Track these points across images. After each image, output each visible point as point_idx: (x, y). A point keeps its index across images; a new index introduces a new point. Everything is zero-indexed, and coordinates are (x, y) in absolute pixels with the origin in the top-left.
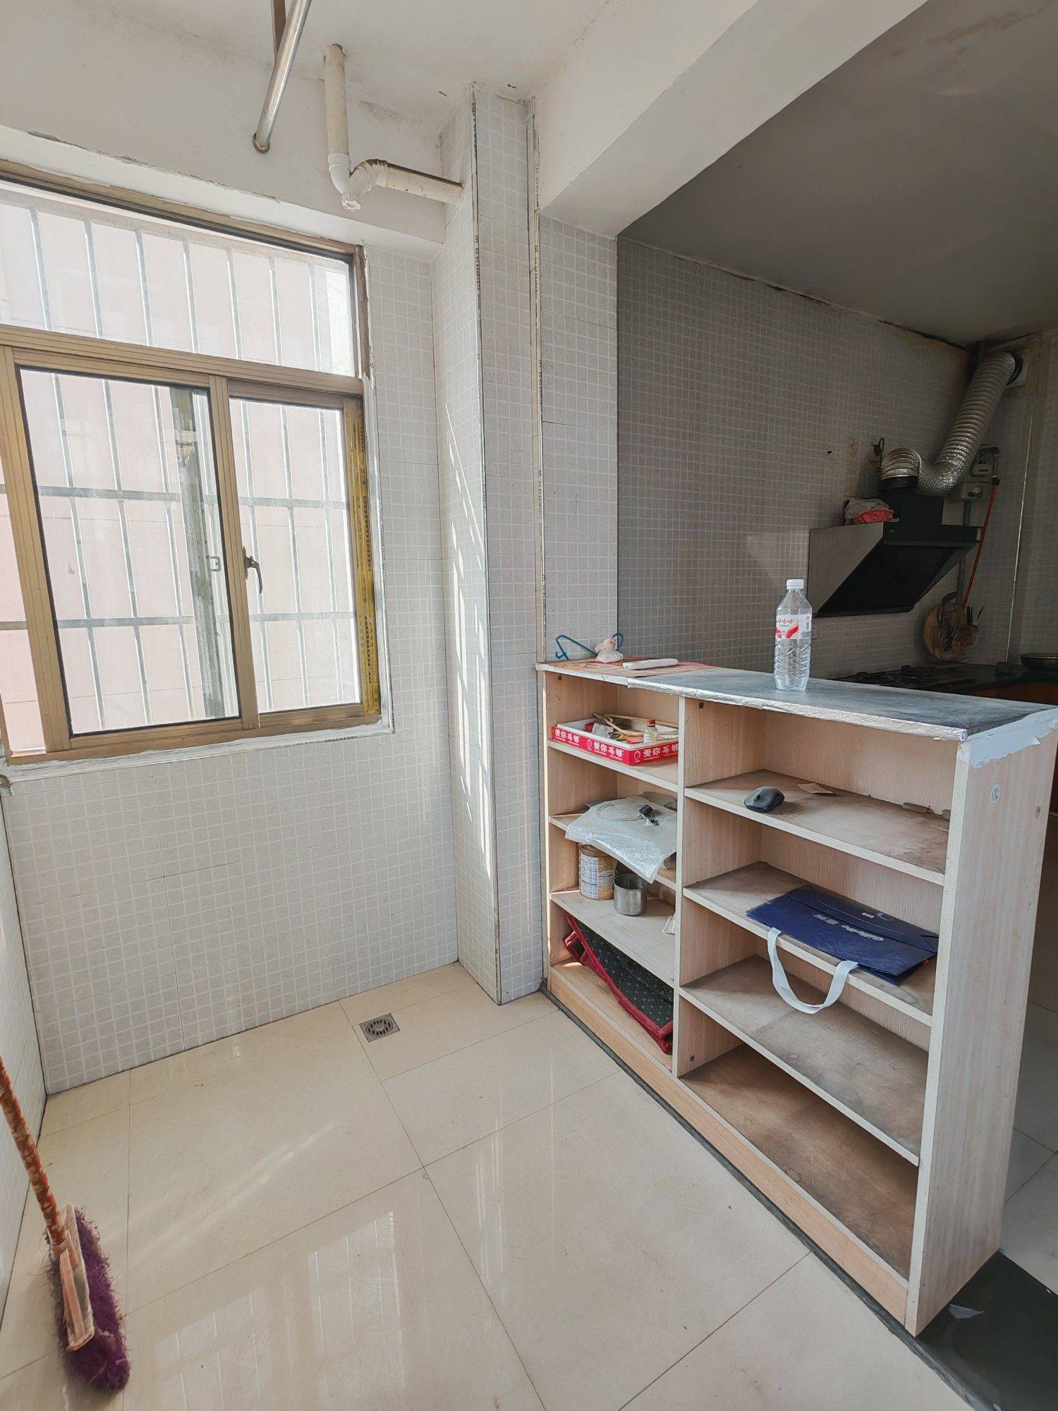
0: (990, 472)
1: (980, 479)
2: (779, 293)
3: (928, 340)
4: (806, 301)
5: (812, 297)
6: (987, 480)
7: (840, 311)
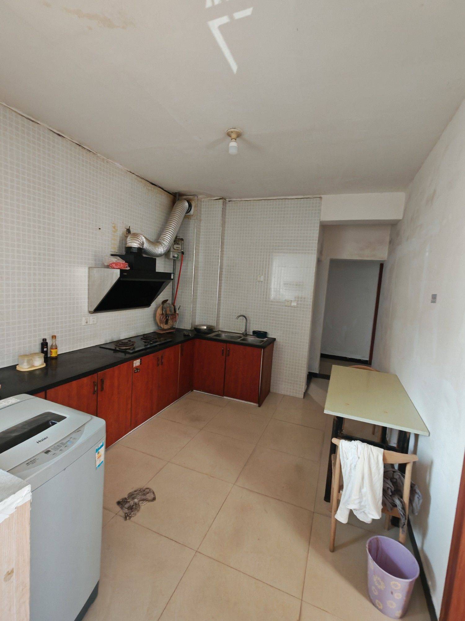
0: (180, 249)
1: (177, 251)
2: (60, 137)
3: (153, 186)
4: (80, 148)
5: (84, 147)
6: (180, 251)
7: (103, 159)
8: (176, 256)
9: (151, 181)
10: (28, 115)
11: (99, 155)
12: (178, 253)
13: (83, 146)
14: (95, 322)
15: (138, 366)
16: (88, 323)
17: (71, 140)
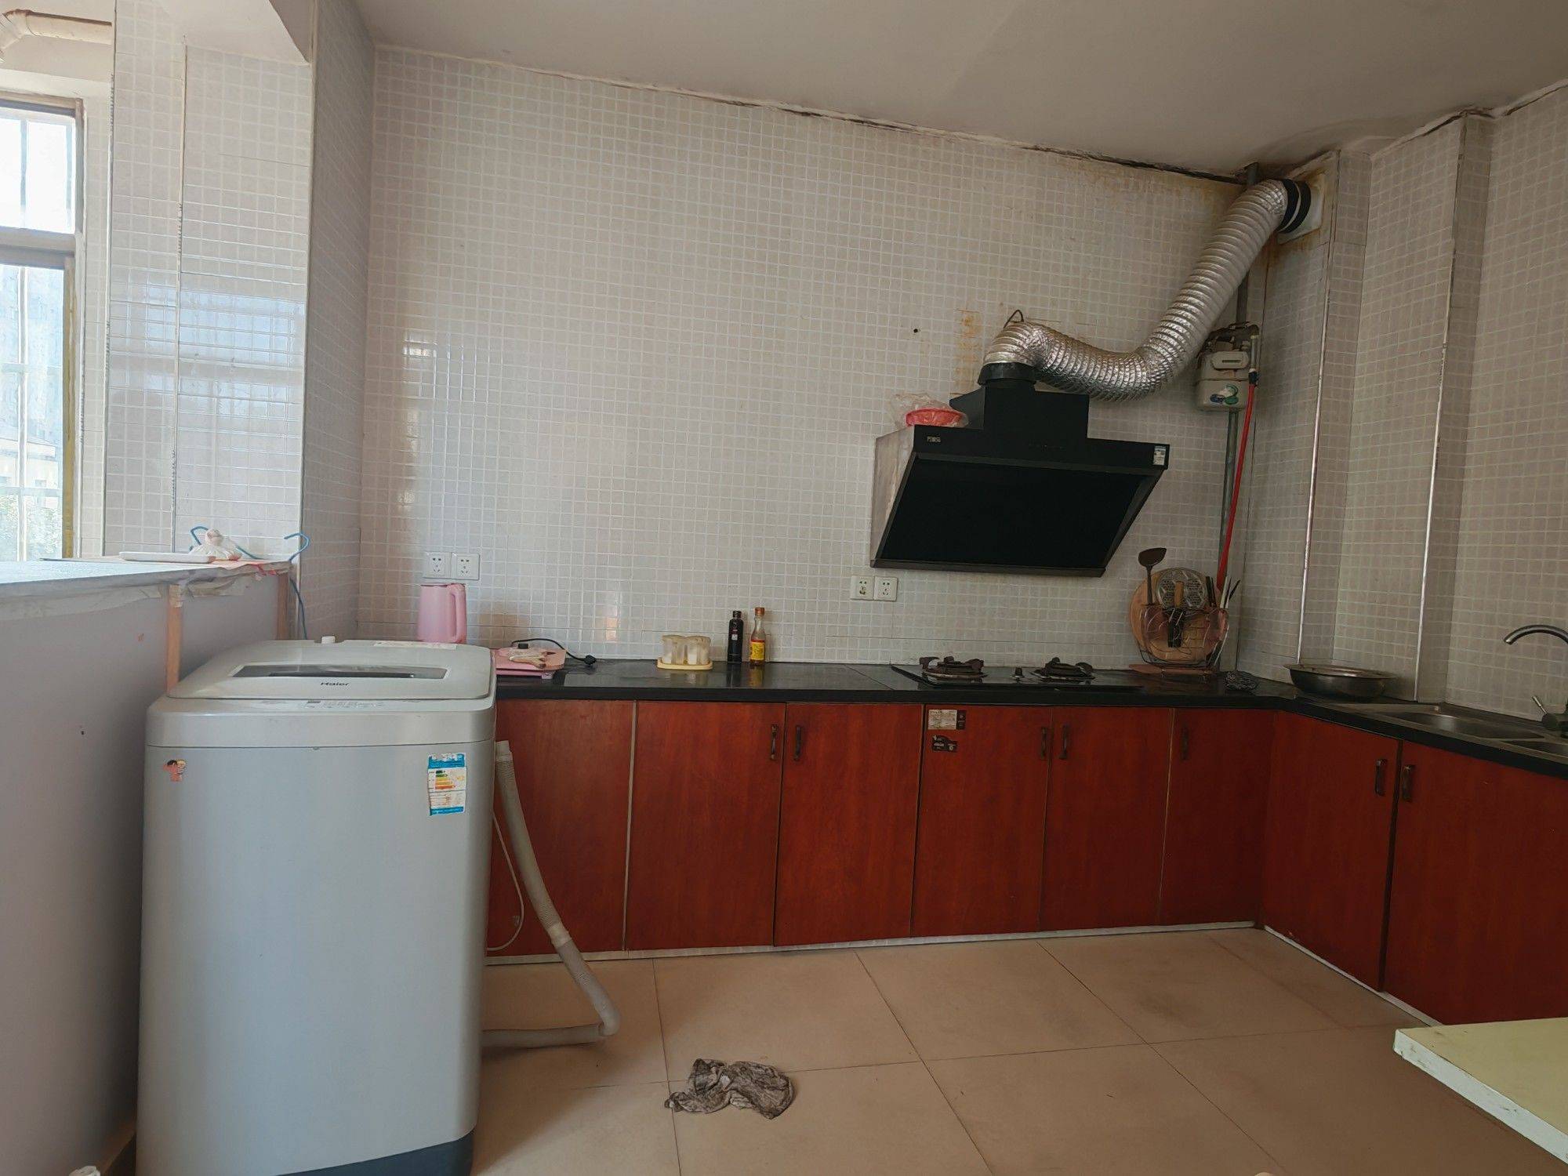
1: (1232, 375)
2: (809, 119)
3: (1137, 170)
4: (865, 127)
5: (874, 121)
6: (1240, 375)
7: (937, 137)
8: (1226, 393)
9: (1123, 158)
10: (733, 94)
11: (921, 129)
12: (1237, 384)
13: (872, 120)
14: (891, 596)
15: (945, 731)
16: (868, 596)
17: (840, 115)
